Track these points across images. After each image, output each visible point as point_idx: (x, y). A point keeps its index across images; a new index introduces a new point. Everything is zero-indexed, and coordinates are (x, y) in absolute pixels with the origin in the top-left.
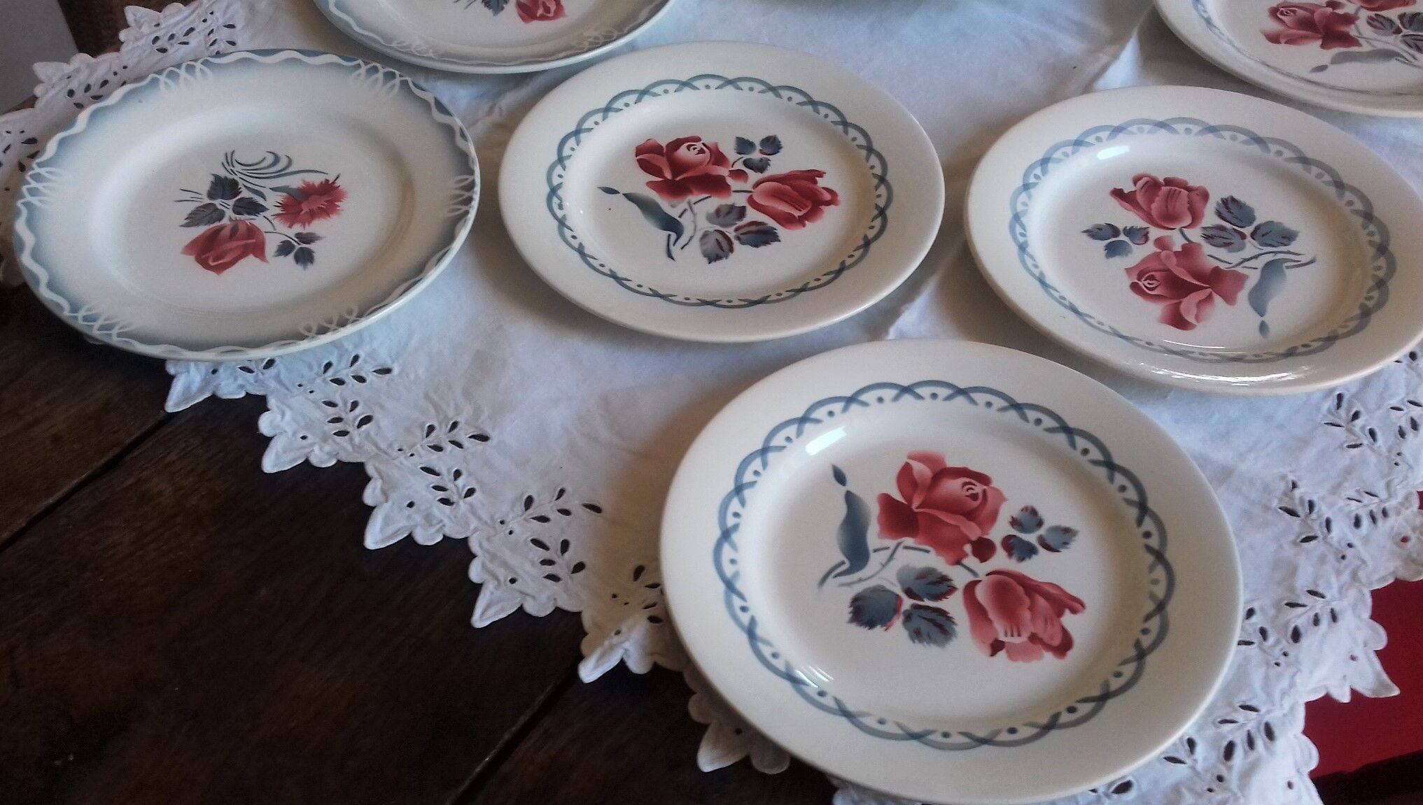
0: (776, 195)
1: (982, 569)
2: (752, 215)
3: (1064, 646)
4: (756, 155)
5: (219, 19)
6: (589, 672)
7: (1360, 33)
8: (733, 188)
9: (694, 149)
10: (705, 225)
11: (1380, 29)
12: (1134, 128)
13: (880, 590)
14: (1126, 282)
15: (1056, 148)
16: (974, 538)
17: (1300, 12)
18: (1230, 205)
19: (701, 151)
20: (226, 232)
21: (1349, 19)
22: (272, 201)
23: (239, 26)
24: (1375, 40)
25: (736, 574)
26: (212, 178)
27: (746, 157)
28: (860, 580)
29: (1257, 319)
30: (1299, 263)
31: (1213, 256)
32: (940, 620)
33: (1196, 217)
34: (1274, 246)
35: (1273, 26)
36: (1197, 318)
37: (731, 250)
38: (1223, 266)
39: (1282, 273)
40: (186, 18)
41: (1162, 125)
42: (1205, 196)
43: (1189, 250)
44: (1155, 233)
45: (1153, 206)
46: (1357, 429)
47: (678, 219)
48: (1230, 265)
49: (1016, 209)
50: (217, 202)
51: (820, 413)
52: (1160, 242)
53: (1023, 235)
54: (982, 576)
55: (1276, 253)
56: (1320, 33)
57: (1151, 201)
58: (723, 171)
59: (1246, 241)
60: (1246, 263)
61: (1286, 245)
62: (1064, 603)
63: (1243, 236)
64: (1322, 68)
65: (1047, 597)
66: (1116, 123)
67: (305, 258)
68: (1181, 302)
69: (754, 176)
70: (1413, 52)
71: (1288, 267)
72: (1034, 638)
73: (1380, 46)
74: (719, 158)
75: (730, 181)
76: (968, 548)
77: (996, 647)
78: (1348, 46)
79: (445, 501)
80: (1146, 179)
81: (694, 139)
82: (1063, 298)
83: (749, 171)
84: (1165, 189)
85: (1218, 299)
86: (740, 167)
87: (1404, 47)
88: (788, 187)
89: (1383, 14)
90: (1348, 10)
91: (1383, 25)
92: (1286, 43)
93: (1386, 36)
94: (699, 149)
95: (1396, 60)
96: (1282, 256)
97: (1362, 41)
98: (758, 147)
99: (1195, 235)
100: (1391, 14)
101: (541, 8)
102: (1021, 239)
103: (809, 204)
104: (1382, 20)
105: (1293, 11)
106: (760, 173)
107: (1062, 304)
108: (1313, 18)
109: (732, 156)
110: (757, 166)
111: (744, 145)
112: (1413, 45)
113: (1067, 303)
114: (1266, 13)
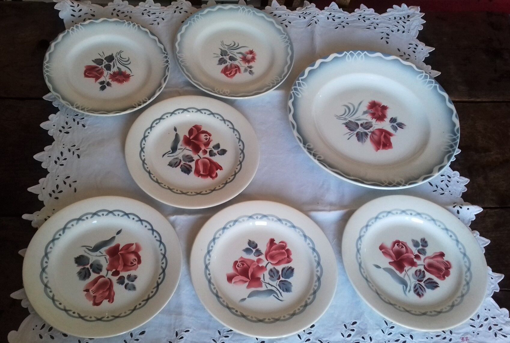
0: (205, 164)
1: (110, 275)
2: (192, 164)
3: (96, 304)
4: (215, 151)
5: (163, 15)
6: (25, 217)
7: (408, 271)
8: (199, 154)
9: (206, 137)
10: (180, 157)
11: (417, 276)
12: (297, 230)
13: (88, 259)
14: (237, 259)
15: (272, 216)
16: (118, 270)
17: (404, 250)
18: (290, 270)
19: (206, 139)
20: (97, 69)
21: (413, 264)
22: (114, 70)
23: (165, 21)
24: (409, 276)
25: (69, 228)
26: (111, 54)
27: (213, 149)
28: (89, 254)
29: (246, 297)
30: (278, 298)
31: (265, 276)
32: (87, 275)
33: (278, 263)
34: (280, 288)
35: (389, 244)
36: (235, 282)
37: (176, 167)
38: (262, 279)
39: (271, 295)
40: (157, 9)
41: (305, 236)
42: (289, 262)
43: (263, 268)
44: (263, 257)
45: (274, 251)
46: (221, 339)
47: (178, 149)
48: (264, 281)
49: (239, 219)
50: (105, 61)
51: (132, 217)
52: (259, 261)
53: (230, 226)
54: (107, 278)
55: (278, 290)
56: (397, 259)
57: (275, 250)
58: (203, 148)
59: (277, 280)
60: (268, 285)
61: (283, 291)
62: (111, 298)
63: (279, 278)
64: (378, 267)
65: (110, 294)
66: (295, 225)
67: (103, 88)
68: (238, 275)
69: (207, 155)
70: (412, 289)
71: (274, 295)
72: (95, 297)
73: (406, 278)
74: (207, 144)
75: (201, 151)
76: (114, 270)
77: (87, 290)
79: (56, 162)
80: (284, 244)
81: (210, 135)
82: (212, 247)
83: (208, 153)
84: (284, 251)
85: (247, 284)
86: (208, 150)
87: (413, 286)
88: (209, 165)
89: (426, 273)
90: (418, 262)
91: (420, 275)
92: (382, 252)
93: (414, 278)
94: (207, 138)
95: (403, 287)
96: (277, 292)
97: (404, 273)
98: (219, 150)
99: (270, 267)
100: (428, 275)
101: (230, 72)
102: (228, 226)
103: (207, 173)
104: (422, 274)
105: (402, 247)
106: (209, 156)
107: (208, 248)
108: (404, 254)
109: (211, 146)
110: (212, 154)
111: (217, 146)
112: (416, 288)
113: (210, 248)
114: (394, 240)
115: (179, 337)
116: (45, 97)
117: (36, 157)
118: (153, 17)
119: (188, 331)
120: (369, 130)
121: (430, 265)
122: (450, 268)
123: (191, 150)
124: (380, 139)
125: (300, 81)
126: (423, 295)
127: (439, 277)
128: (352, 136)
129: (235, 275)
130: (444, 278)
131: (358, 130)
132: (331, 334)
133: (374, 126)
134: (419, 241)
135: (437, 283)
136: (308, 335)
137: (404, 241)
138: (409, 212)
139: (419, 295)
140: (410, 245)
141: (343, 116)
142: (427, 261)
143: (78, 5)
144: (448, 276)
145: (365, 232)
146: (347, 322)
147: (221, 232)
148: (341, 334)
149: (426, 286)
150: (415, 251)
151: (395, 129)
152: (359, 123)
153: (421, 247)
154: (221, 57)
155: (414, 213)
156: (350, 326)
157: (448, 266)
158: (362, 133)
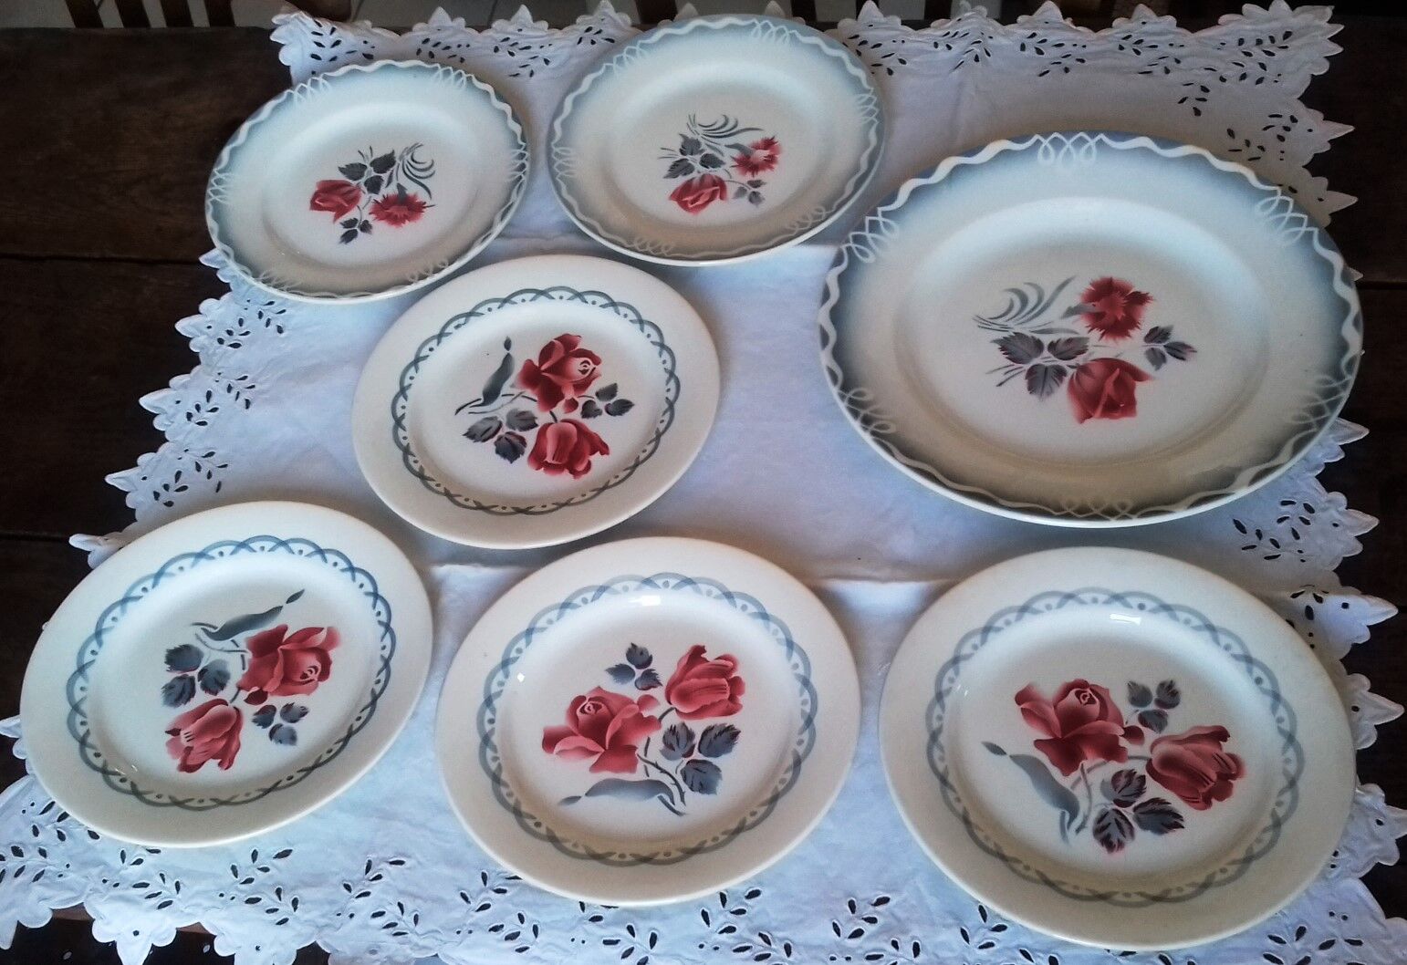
0: (562, 438)
1: (240, 703)
2: (529, 435)
3: (187, 767)
4: (600, 405)
6: (77, 541)
7: (1089, 770)
8: (554, 410)
9: (586, 366)
10: (502, 416)
11: (1115, 788)
12: (773, 626)
13: (199, 655)
14: (585, 690)
15: (710, 582)
16: (265, 689)
17: (1095, 708)
18: (726, 736)
19: (583, 372)
20: (348, 188)
21: (1112, 751)
22: (388, 190)
24: (1088, 787)
25: (172, 575)
26: (389, 152)
27: (596, 399)
28: (204, 643)
29: (582, 793)
30: (671, 804)
31: (651, 745)
32: (186, 696)
33: (695, 715)
34: (685, 782)
35: (1048, 691)
36: (561, 752)
37: (484, 440)
38: (640, 752)
39: (652, 795)
41: (790, 644)
42: (729, 712)
43: (652, 723)
44: (659, 693)
45: (694, 681)
46: (483, 895)
47: (500, 395)
48: (644, 757)
49: (614, 585)
50: (370, 168)
51: (331, 558)
52: (647, 699)
53: (585, 602)
54: (231, 705)
55: (677, 784)
56: (1064, 735)
57: (699, 676)
58: (569, 394)
59: (683, 759)
60: (653, 767)
61: (691, 789)
62: (226, 758)
63: (690, 753)
64: (996, 750)
65: (227, 746)
66: (769, 611)
67: (348, 237)
68: (575, 735)
69: (576, 415)
70: (1091, 824)
71: (661, 798)
72: (189, 750)
73: (1080, 792)
74: (582, 386)
75: (561, 404)
76: (255, 689)
77: (174, 732)
78: (1054, 763)
79: (189, 416)
80: (730, 664)
81: (597, 361)
82: (519, 651)
83: (579, 409)
84: (724, 681)
85: (594, 759)
86: (581, 401)
87: (1094, 815)
88: (575, 440)
89: (1150, 781)
90: (1131, 748)
91: (1125, 787)
92: (1023, 710)
93: (1105, 794)
94: (586, 369)
95: (1063, 814)
96: (674, 789)
97: (1076, 774)
98: (612, 401)
99: (672, 720)
100: (1154, 790)
101: (695, 196)
102: (578, 601)
103: (565, 460)
104: (1136, 783)
105: (1091, 701)
106: (580, 416)
107: (508, 650)
108: (1090, 722)
109: (591, 391)
110: (589, 411)
111: (610, 391)
112: (1105, 822)
113: (513, 654)
114: (1071, 679)
115: (372, 874)
116: (203, 259)
117: (147, 401)
118: (521, 57)
119: (401, 863)
120: (1072, 362)
121: (1169, 762)
122: (1234, 777)
123: (536, 399)
124: (1101, 389)
125: (880, 219)
126: (1121, 845)
127: (1189, 800)
128: (1013, 376)
129: (571, 734)
130: (1207, 803)
131: (1036, 361)
132: (801, 921)
133: (1091, 349)
134: (1153, 688)
135: (1179, 817)
136: (733, 916)
137: (1104, 685)
138: (1134, 601)
139: (1108, 843)
140: (1120, 699)
141: (1000, 321)
142: (1164, 748)
143: (333, 30)
144: (1221, 798)
145: (975, 647)
146: (861, 896)
147: (553, 614)
148: (832, 925)
149: (1138, 820)
150: (1130, 715)
151: (1157, 359)
152: (1046, 340)
153: (1152, 707)
154: (680, 157)
155: (1150, 604)
156: (865, 908)
157: (1230, 771)
158: (1046, 368)
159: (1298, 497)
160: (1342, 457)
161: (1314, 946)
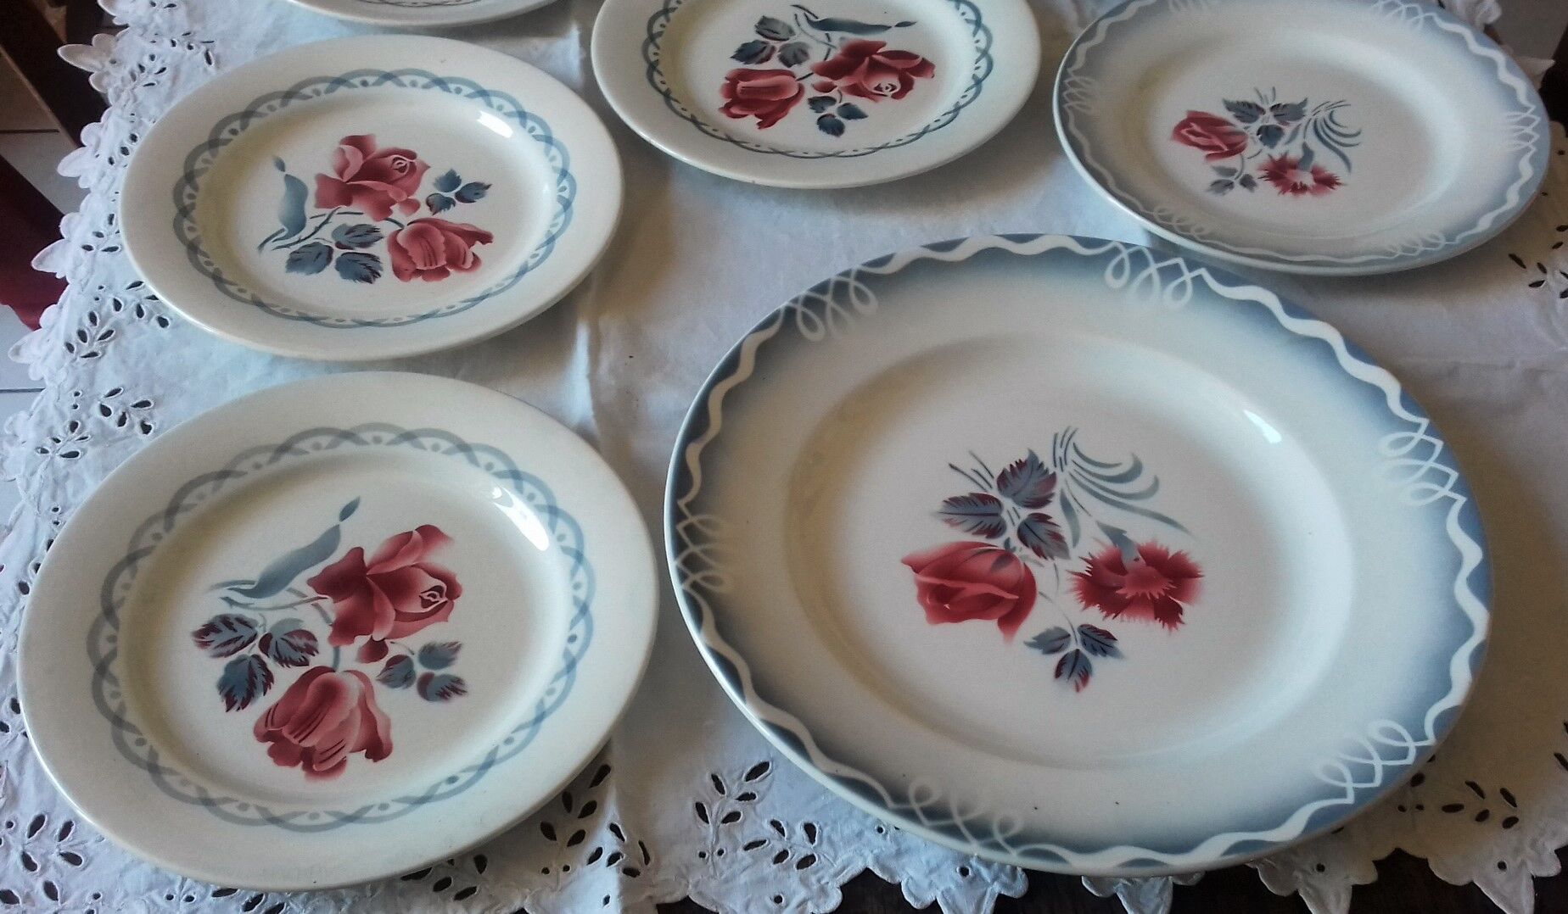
0: (776, 89)
2: (774, 64)
4: (832, 110)
7: (316, 606)
8: (815, 75)
9: (887, 88)
10: (798, 38)
11: (290, 634)
12: (508, 281)
14: (422, 156)
15: (566, 222)
17: (415, 607)
18: (367, 272)
19: (878, 88)
21: (344, 630)
24: (292, 606)
27: (838, 105)
29: (290, 171)
30: (274, 240)
31: (358, 215)
33: (394, 245)
34: (303, 247)
35: (439, 558)
36: (342, 151)
37: (759, 32)
38: (344, 208)
39: (286, 224)
41: (480, 298)
42: (398, 272)
43: (383, 211)
44: (424, 212)
45: (442, 239)
47: (828, 33)
48: (337, 212)
49: (556, 146)
52: (415, 206)
53: (532, 130)
55: (301, 240)
56: (371, 576)
57: (448, 243)
58: (841, 83)
59: (334, 242)
60: (323, 220)
61: (294, 252)
63: (339, 245)
64: (347, 512)
66: (528, 273)
68: (364, 158)
69: (809, 92)
70: (236, 611)
71: (282, 230)
73: (284, 597)
74: (856, 90)
75: (825, 79)
78: (325, 570)
80: (468, 265)
81: (898, 96)
82: (458, 91)
83: (821, 94)
84: (442, 262)
85: (334, 175)
86: (833, 94)
87: (248, 614)
88: (774, 99)
89: (297, 673)
90: (351, 652)
91: (296, 645)
92: (410, 534)
93: (282, 623)
94: (884, 90)
95: (251, 583)
96: (296, 238)
97: (311, 592)
98: (839, 118)
99: (386, 228)
100: (285, 677)
102: (530, 124)
103: (740, 96)
104: (297, 656)
105: (426, 603)
106: (812, 97)
107: (453, 80)
108: (393, 604)
109: (850, 99)
110: (821, 102)
111: (853, 113)
112: (236, 625)
113: (452, 86)
114: (460, 580)
119: (209, 62)
120: (1016, 542)
121: (330, 693)
122: (308, 767)
123: (828, 60)
124: (974, 578)
125: (1188, 276)
126: (204, 645)
127: (269, 716)
128: (972, 479)
129: (365, 154)
130: (263, 737)
131: (1008, 503)
132: (124, 362)
133: (1049, 563)
134: (451, 671)
135: (244, 705)
136: (133, 306)
137: (453, 616)
138: (580, 630)
139: (205, 634)
140: (433, 633)
141: (1072, 454)
142: (353, 686)
144: (272, 753)
145: (489, 467)
146: (156, 412)
147: (509, 108)
148: (116, 387)
149: (241, 660)
150: (409, 645)
151: (1049, 642)
152: (1053, 510)
153: (420, 670)
154: (1267, 107)
155: (574, 648)
156: (139, 416)
157: (321, 763)
158: (996, 515)
159: (825, 847)
160: (915, 905)
161: (52, 876)
